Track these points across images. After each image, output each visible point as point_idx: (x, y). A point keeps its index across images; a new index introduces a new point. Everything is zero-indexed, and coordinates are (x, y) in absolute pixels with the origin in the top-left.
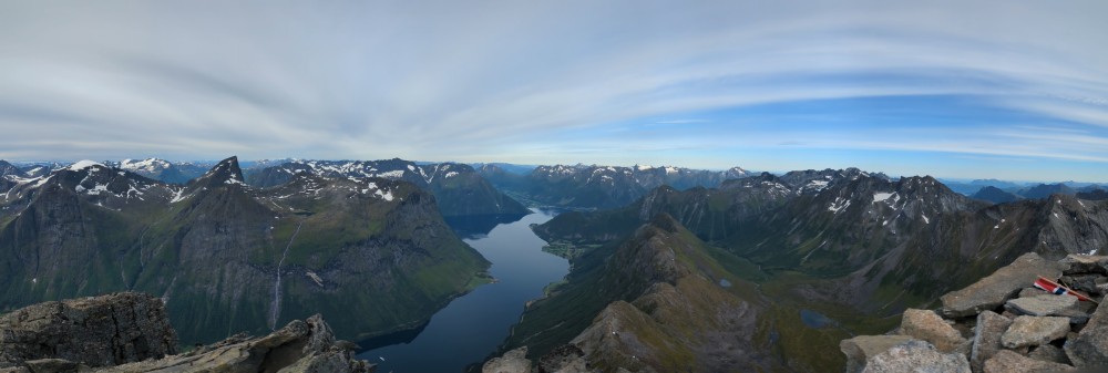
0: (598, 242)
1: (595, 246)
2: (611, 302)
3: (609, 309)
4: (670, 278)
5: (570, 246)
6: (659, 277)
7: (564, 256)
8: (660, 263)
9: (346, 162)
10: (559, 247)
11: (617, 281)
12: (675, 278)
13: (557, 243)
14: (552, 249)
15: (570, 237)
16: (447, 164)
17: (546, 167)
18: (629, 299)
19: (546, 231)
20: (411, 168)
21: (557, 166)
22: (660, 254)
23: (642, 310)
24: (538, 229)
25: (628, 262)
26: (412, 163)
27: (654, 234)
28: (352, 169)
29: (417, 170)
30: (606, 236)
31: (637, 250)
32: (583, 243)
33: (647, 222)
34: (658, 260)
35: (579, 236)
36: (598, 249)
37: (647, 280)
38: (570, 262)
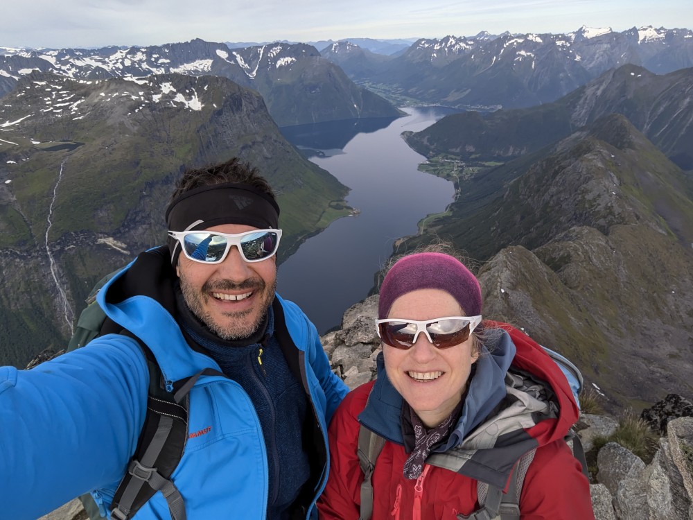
0: (498, 159)
1: (493, 164)
2: (504, 246)
3: (501, 256)
4: (602, 222)
5: (458, 162)
6: (584, 216)
7: (448, 177)
8: (589, 197)
9: (114, 50)
10: (442, 165)
11: (518, 218)
12: (610, 223)
13: (440, 159)
14: (432, 168)
15: (458, 150)
16: (276, 44)
17: (428, 41)
18: (530, 245)
19: (425, 142)
20: (223, 54)
21: (447, 39)
22: (593, 182)
23: (547, 263)
24: (413, 140)
25: (538, 191)
26: (223, 46)
27: (589, 150)
28: (128, 63)
29: (232, 57)
30: (511, 149)
31: (556, 173)
32: (476, 159)
33: (582, 129)
34: (586, 192)
35: (471, 148)
36: (496, 168)
37: (563, 219)
38: (456, 186)
